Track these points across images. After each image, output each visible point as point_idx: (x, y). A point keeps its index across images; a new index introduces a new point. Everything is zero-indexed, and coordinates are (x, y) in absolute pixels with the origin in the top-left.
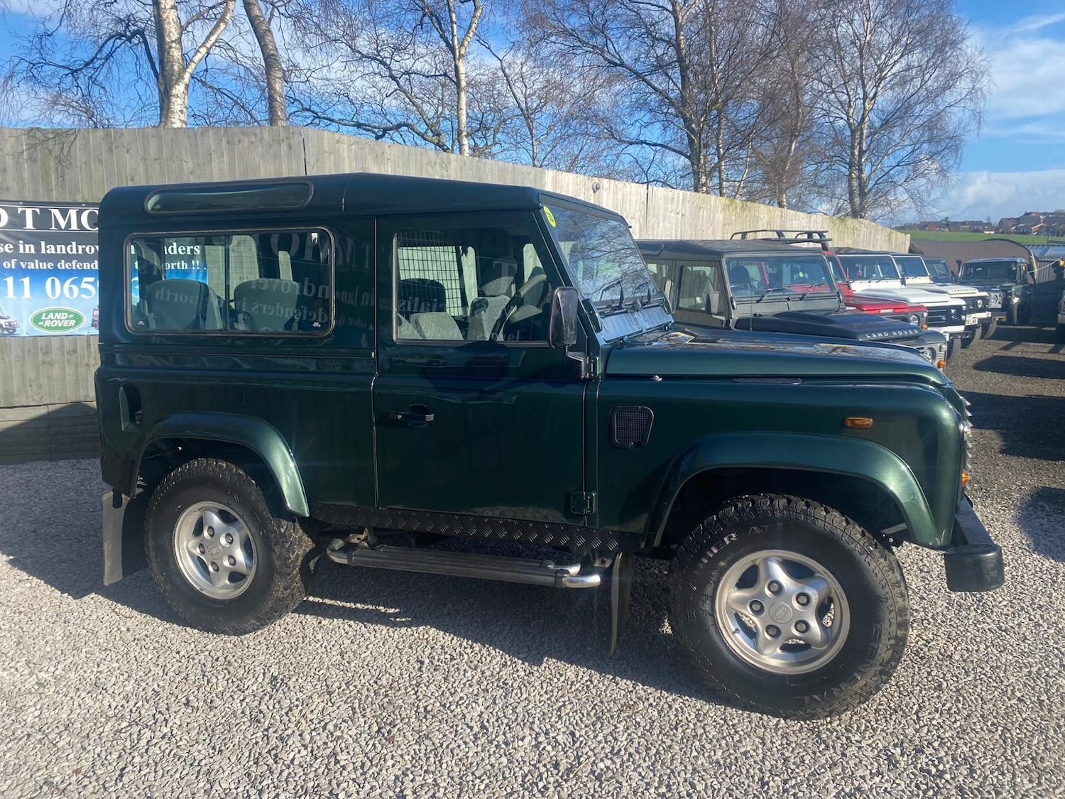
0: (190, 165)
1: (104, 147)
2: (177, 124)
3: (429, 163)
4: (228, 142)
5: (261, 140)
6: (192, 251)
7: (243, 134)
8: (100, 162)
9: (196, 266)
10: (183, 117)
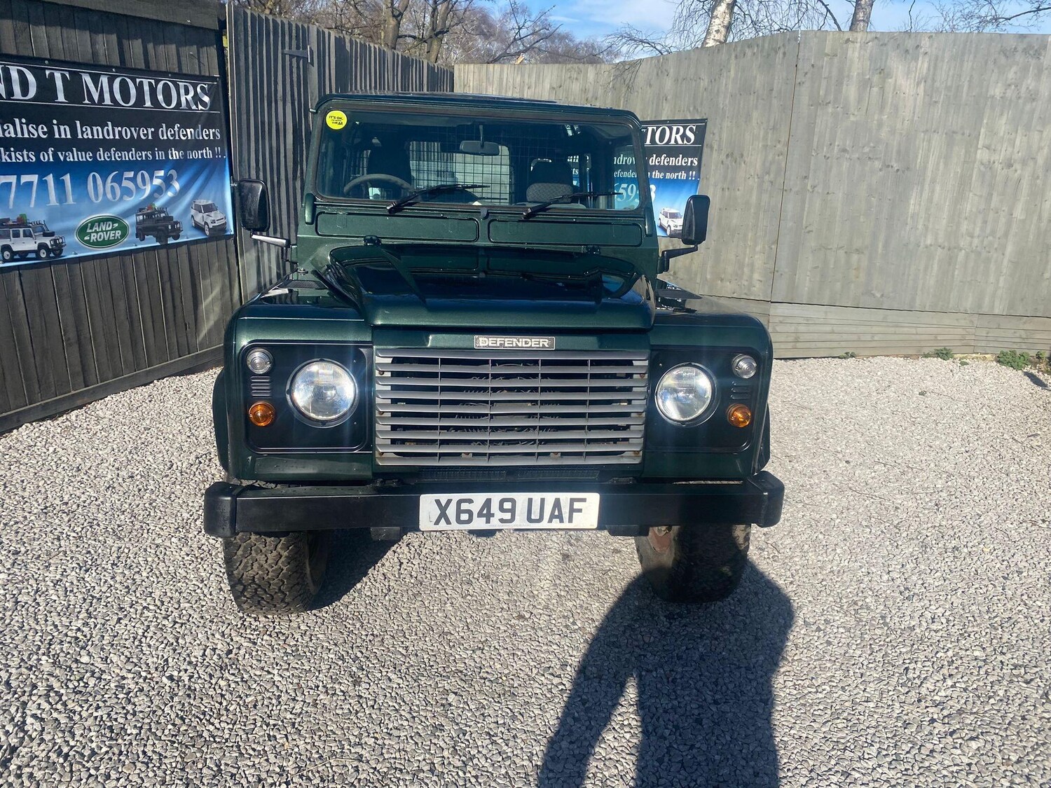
0: (706, 81)
1: (655, 73)
2: (711, 43)
3: (1004, 52)
4: (736, 57)
5: (762, 51)
6: (692, 162)
7: (749, 47)
8: (650, 85)
9: (692, 177)
10: (718, 37)
